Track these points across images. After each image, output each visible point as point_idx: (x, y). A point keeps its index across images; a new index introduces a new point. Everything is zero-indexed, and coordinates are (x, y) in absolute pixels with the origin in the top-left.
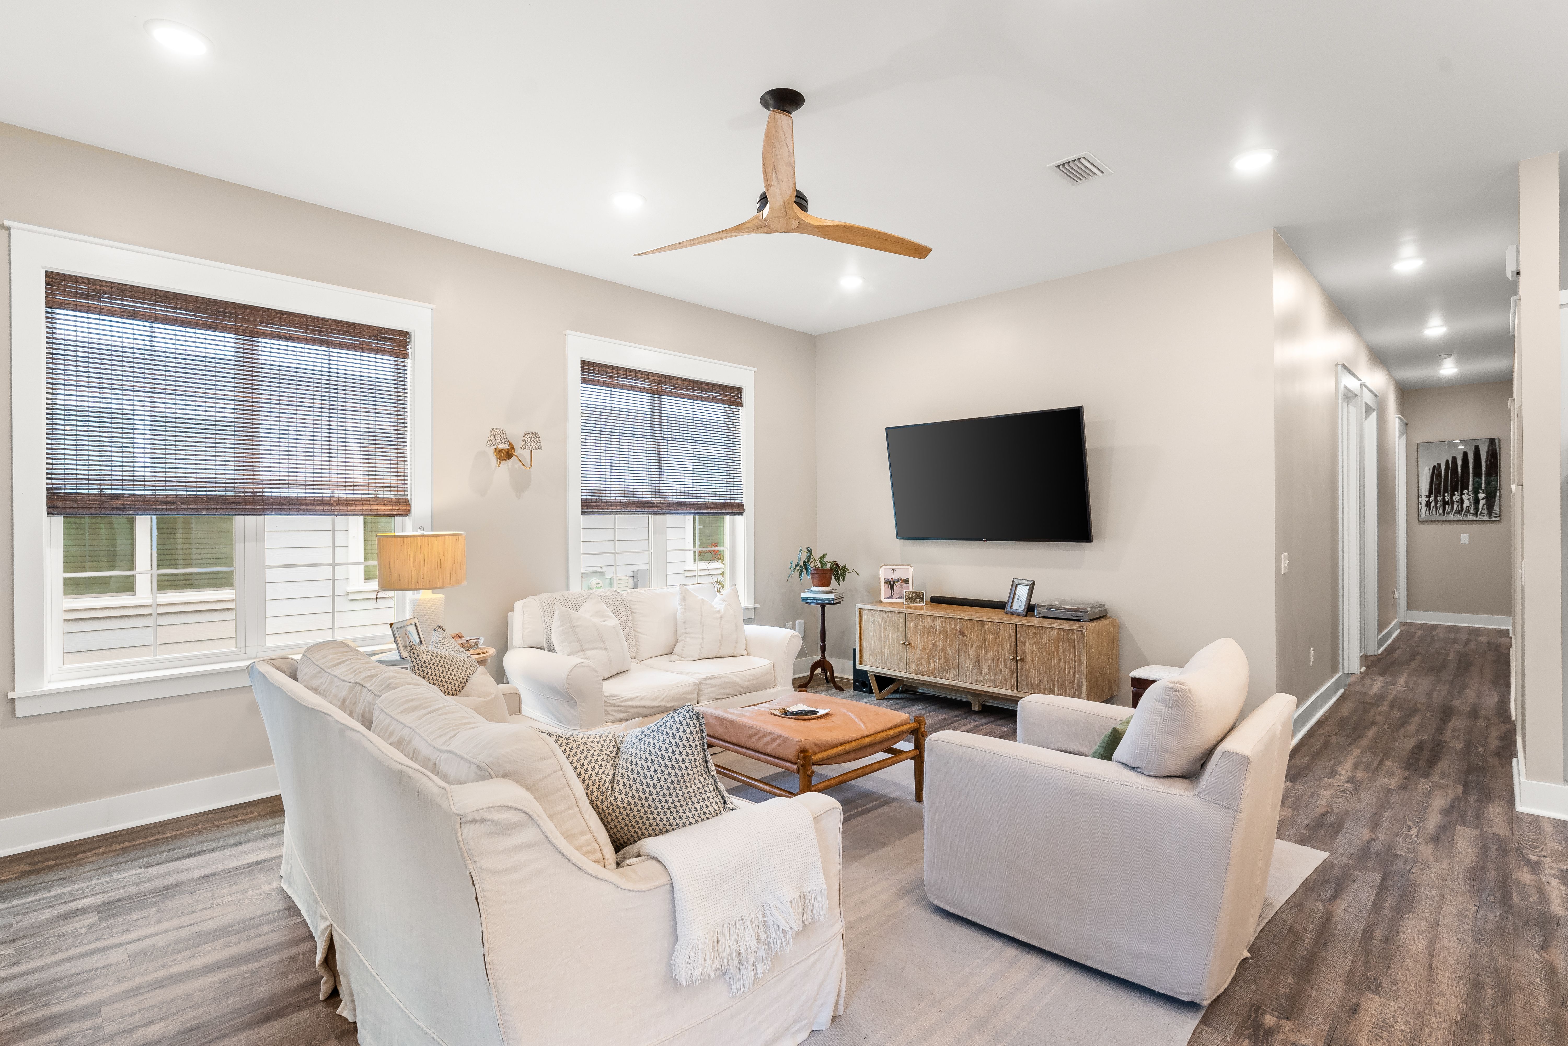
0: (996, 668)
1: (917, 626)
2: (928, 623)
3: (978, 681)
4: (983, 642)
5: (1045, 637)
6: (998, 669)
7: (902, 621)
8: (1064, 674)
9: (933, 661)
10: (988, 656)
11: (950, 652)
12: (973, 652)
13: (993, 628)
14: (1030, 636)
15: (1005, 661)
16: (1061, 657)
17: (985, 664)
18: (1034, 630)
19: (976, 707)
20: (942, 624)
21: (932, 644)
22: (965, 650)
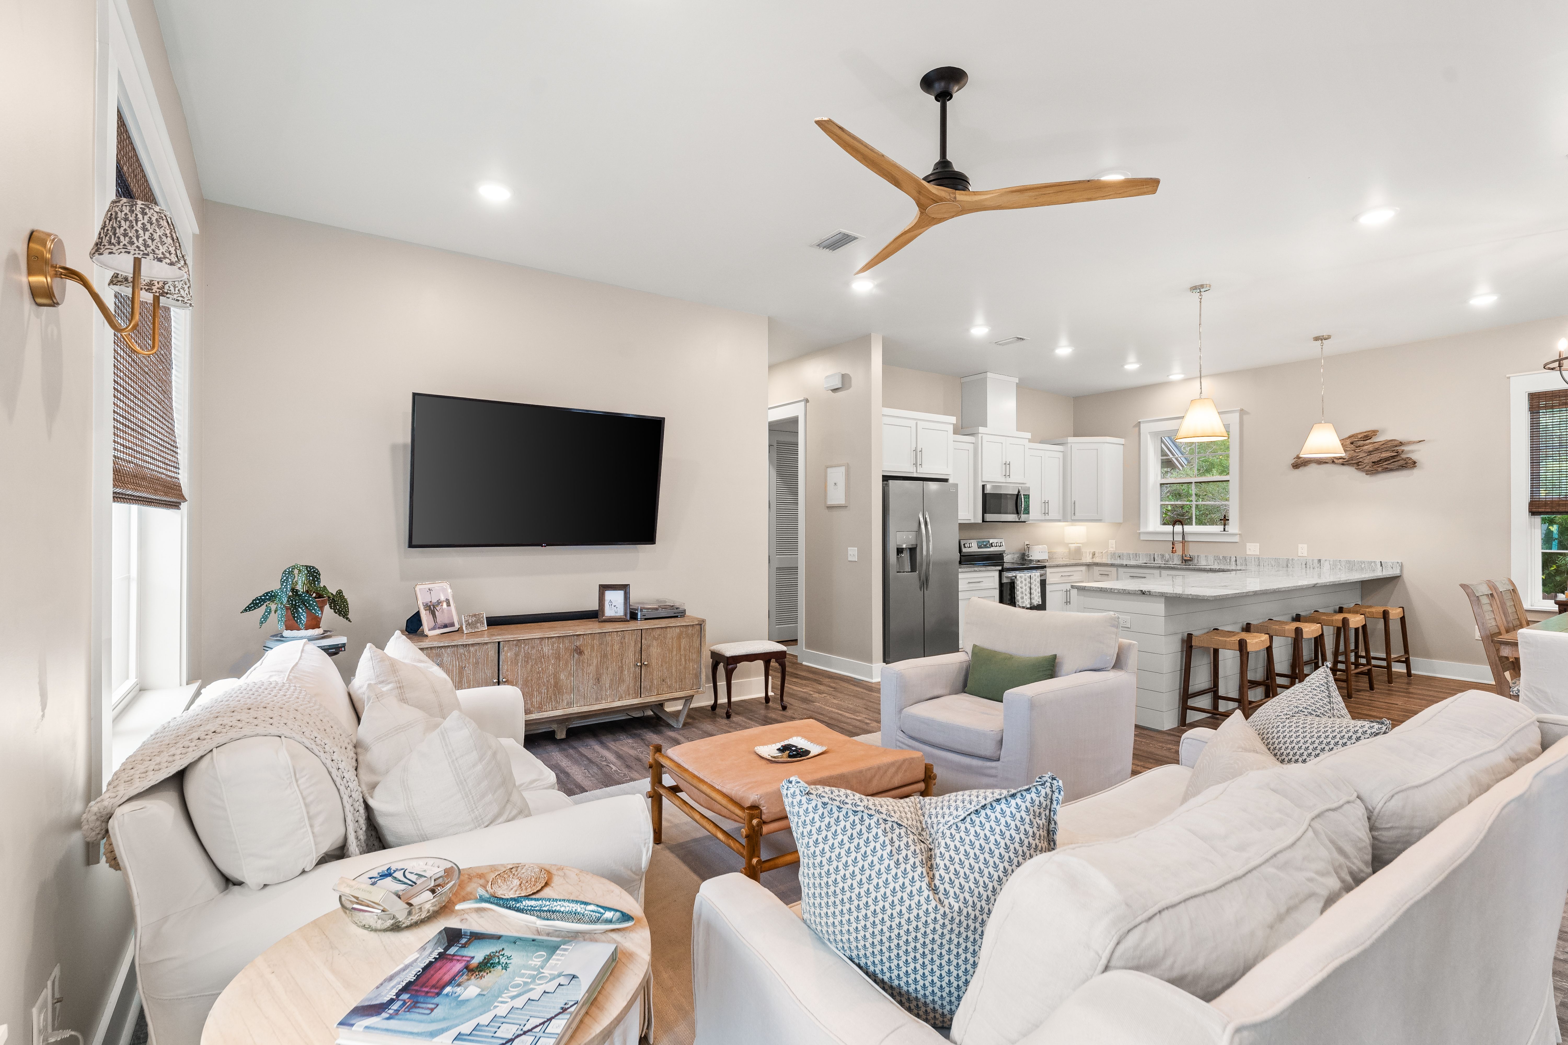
0: (620, 679)
1: (517, 655)
2: (533, 648)
3: (598, 700)
4: (605, 656)
5: (669, 636)
6: (621, 680)
7: (493, 653)
8: (685, 668)
9: (540, 693)
10: (610, 669)
11: (562, 676)
12: (592, 669)
13: (617, 638)
14: (654, 638)
15: (629, 669)
16: (682, 652)
17: (606, 680)
18: (658, 632)
19: (561, 735)
20: (553, 646)
21: (539, 673)
22: (583, 670)
